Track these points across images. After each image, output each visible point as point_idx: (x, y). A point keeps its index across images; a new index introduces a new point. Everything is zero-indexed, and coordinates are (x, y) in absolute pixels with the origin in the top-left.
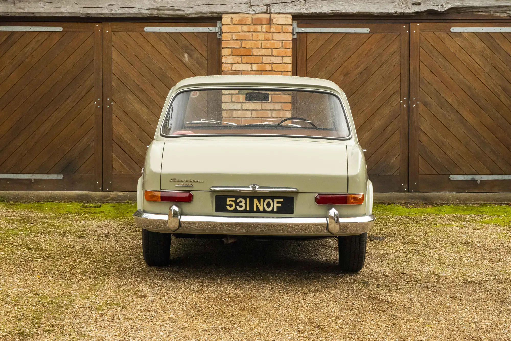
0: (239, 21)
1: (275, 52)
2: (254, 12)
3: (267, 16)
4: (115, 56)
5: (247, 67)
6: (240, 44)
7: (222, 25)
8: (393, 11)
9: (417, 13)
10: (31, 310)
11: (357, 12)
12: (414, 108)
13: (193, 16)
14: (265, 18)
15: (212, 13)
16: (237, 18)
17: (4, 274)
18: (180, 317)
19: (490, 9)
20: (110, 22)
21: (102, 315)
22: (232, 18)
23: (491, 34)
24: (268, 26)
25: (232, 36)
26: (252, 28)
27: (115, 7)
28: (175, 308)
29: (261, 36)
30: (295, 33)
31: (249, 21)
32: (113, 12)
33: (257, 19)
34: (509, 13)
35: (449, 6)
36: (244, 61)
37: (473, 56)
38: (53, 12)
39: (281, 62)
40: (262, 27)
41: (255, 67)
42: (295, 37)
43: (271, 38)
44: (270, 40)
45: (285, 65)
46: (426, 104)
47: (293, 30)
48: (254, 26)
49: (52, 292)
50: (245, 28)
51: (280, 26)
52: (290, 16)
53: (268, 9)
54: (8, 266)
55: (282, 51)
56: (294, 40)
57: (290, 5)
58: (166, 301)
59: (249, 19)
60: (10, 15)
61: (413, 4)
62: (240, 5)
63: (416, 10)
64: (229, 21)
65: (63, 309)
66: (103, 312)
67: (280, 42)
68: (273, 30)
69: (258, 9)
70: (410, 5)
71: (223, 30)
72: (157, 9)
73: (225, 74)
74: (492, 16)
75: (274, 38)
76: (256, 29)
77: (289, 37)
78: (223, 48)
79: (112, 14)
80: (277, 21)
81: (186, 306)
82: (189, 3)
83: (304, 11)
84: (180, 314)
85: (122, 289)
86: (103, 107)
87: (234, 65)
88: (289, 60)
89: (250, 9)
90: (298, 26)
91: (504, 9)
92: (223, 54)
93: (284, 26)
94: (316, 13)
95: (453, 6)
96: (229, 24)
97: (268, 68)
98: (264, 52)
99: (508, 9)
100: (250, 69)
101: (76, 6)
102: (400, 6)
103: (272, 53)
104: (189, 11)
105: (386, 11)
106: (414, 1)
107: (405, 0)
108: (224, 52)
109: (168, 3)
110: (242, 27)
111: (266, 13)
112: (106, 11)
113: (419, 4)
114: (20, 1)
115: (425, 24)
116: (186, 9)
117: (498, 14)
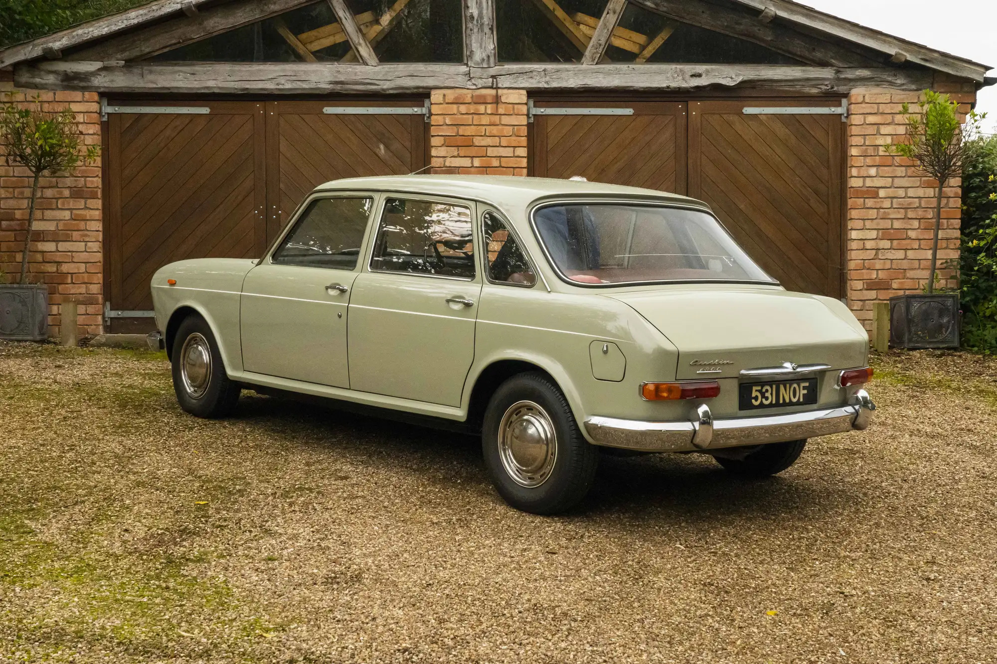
0: (456, 98)
1: (504, 142)
2: (474, 87)
3: (493, 92)
4: (283, 146)
5: (466, 162)
6: (456, 130)
7: (431, 104)
8: (665, 85)
9: (698, 88)
10: (192, 498)
11: (616, 87)
13: (391, 92)
14: (490, 95)
15: (418, 88)
16: (451, 95)
17: (148, 450)
18: (398, 506)
19: (796, 83)
20: (275, 100)
21: (291, 505)
22: (444, 95)
23: (797, 117)
24: (495, 105)
25: (444, 119)
26: (472, 107)
27: (282, 80)
28: (390, 493)
29: (485, 120)
30: (531, 116)
31: (469, 100)
32: (281, 87)
33: (480, 96)
34: (820, 88)
35: (740, 79)
36: (462, 154)
37: (774, 146)
38: (197, 86)
39: (512, 155)
40: (486, 107)
41: (477, 162)
42: (532, 120)
43: (498, 122)
44: (498, 125)
45: (517, 159)
47: (528, 110)
48: (475, 105)
49: (218, 473)
50: (463, 108)
51: (511, 105)
52: (524, 92)
53: (495, 83)
54: (152, 439)
55: (514, 141)
56: (530, 126)
57: (525, 77)
58: (376, 483)
59: (468, 96)
60: (137, 91)
61: (692, 76)
62: (456, 77)
63: (696, 84)
64: (441, 100)
65: (236, 496)
66: (291, 500)
67: (511, 128)
68: (501, 111)
69: (480, 83)
70: (687, 77)
71: (433, 112)
72: (342, 83)
73: (436, 173)
74: (798, 92)
75: (503, 123)
76: (477, 109)
77: (524, 121)
78: (433, 136)
79: (279, 90)
80: (507, 98)
81: (404, 490)
82: (386, 74)
83: (543, 85)
84: (397, 501)
85: (313, 468)
86: (267, 217)
87: (448, 160)
88: (523, 152)
89: (469, 83)
90: (535, 106)
91: (814, 83)
92: (432, 144)
93: (516, 106)
94: (560, 87)
95: (746, 78)
96: (441, 104)
97: (495, 163)
98: (488, 141)
99: (820, 82)
100: (470, 165)
101: (229, 79)
102: (674, 78)
103: (500, 143)
104: (386, 85)
105: (655, 85)
106: (693, 72)
107: (681, 70)
108: (434, 141)
109: (356, 74)
110: (458, 107)
111: (492, 87)
112: (270, 86)
113: (700, 75)
114: (151, 72)
115: (708, 103)
116: (381, 83)
117: (807, 90)
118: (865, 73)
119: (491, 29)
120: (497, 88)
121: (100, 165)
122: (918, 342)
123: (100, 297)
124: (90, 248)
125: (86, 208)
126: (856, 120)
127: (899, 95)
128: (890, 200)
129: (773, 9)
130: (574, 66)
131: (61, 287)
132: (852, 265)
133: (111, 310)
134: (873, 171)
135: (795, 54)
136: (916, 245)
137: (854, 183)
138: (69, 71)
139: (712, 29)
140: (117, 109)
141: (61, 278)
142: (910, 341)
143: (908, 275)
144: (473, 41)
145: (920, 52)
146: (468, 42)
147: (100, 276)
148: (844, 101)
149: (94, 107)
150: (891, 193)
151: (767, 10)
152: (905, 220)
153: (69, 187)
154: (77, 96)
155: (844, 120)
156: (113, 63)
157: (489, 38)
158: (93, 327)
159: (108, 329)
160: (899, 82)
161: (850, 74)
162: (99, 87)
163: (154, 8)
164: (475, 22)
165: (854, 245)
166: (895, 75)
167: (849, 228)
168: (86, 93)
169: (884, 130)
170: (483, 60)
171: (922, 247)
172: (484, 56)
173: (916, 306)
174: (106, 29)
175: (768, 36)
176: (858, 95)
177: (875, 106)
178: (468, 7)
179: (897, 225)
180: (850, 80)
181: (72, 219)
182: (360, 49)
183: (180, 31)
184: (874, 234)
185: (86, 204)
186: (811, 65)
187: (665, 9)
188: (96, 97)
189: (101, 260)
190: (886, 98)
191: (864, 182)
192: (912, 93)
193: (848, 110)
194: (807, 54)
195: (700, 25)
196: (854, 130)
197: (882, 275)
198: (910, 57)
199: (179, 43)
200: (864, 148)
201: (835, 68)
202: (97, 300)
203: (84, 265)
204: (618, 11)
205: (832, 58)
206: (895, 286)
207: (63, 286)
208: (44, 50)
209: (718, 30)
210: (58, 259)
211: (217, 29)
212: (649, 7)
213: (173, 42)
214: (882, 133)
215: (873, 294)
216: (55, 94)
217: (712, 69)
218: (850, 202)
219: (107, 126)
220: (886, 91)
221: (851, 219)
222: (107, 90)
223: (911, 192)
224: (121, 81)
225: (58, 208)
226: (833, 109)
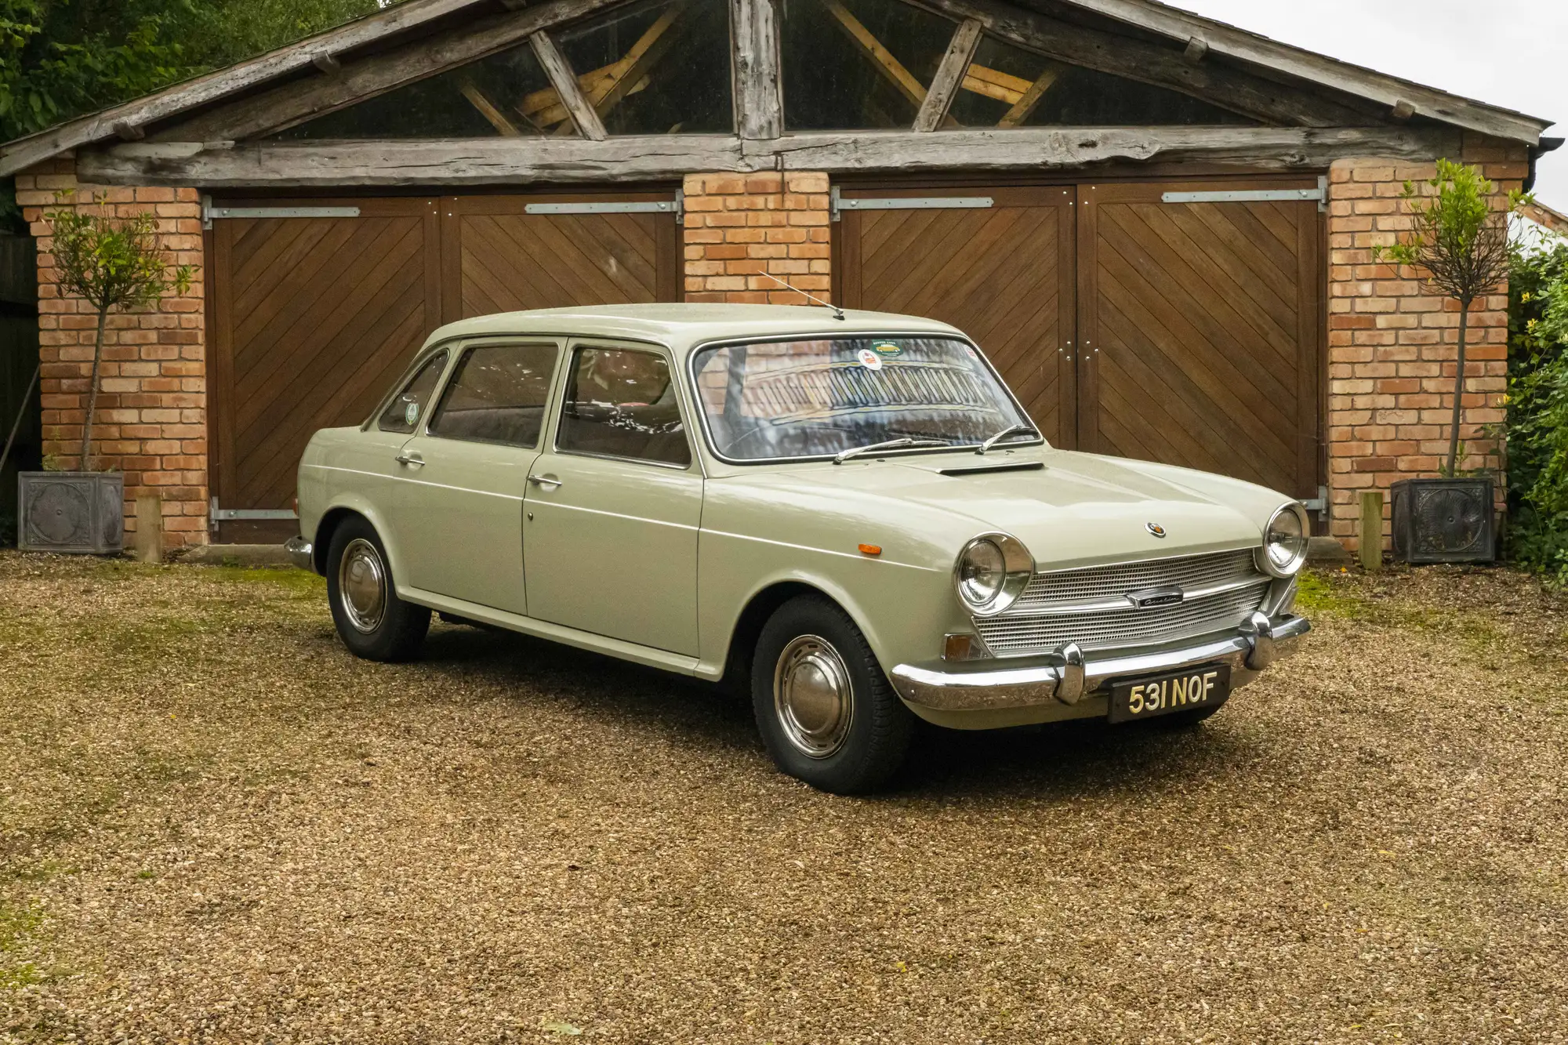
0: (720, 187)
1: (794, 251)
2: (748, 169)
3: (777, 176)
4: (466, 265)
5: (737, 283)
6: (722, 235)
7: (685, 196)
8: (1039, 161)
9: (1090, 163)
11: (964, 165)
12: (1086, 362)
13: (624, 179)
14: (772, 181)
15: (664, 172)
16: (713, 182)
20: (455, 195)
22: (704, 183)
23: (1248, 206)
24: (779, 196)
25: (704, 218)
26: (746, 201)
27: (463, 165)
29: (765, 219)
30: (835, 211)
31: (740, 189)
32: (461, 174)
33: (756, 183)
34: (1283, 161)
35: (1156, 148)
36: (731, 271)
37: (1210, 251)
38: (339, 176)
39: (806, 271)
40: (766, 199)
41: (753, 283)
42: (837, 218)
43: (784, 222)
44: (784, 226)
45: (815, 277)
46: (1112, 355)
47: (831, 203)
48: (751, 197)
50: (732, 202)
51: (803, 196)
52: (825, 176)
53: (779, 162)
55: (808, 250)
56: (834, 226)
57: (825, 152)
59: (739, 182)
60: (253, 184)
61: (1082, 145)
62: (720, 154)
63: (1087, 159)
64: (698, 189)
67: (804, 230)
68: (789, 205)
69: (758, 163)
70: (1074, 146)
71: (687, 208)
72: (551, 167)
73: (692, 300)
74: (1250, 166)
75: (792, 223)
76: (753, 203)
77: (823, 219)
78: (688, 245)
79: (460, 179)
80: (798, 185)
82: (616, 153)
83: (853, 164)
87: (710, 280)
88: (823, 266)
89: (741, 163)
90: (842, 197)
91: (1273, 152)
92: (687, 256)
93: (812, 197)
94: (879, 167)
95: (1165, 148)
96: (699, 196)
97: (781, 283)
98: (771, 251)
99: (1283, 151)
100: (743, 288)
101: (386, 164)
102: (1054, 149)
103: (788, 253)
104: (617, 169)
105: (1024, 160)
106: (1083, 139)
107: (1064, 137)
108: (689, 252)
109: (571, 153)
110: (725, 201)
111: (775, 169)
112: (445, 173)
113: (1093, 145)
114: (271, 156)
115: (1108, 187)
116: (610, 164)
117: (1263, 163)
118: (1353, 135)
119: (774, 81)
120: (783, 170)
121: (201, 294)
122: (1427, 553)
123: (203, 491)
124: (187, 418)
125: (181, 359)
126: (1339, 208)
127: (1407, 169)
128: (1393, 332)
129: (1203, 39)
130: (901, 134)
131: (146, 475)
132: (1334, 434)
133: (220, 508)
134: (1366, 288)
135: (1243, 108)
136: (1435, 401)
137: (1337, 306)
138: (154, 156)
139: (1114, 72)
140: (227, 213)
141: (146, 461)
142: (1415, 550)
143: (1423, 449)
144: (746, 100)
145: (1435, 100)
146: (739, 102)
147: (203, 459)
148: (1322, 181)
149: (192, 209)
150: (1395, 320)
151: (1193, 41)
152: (1418, 364)
153: (156, 328)
154: (167, 193)
155: (1321, 208)
156: (217, 144)
157: (772, 94)
158: (192, 534)
159: (216, 536)
160: (1406, 148)
161: (1328, 138)
162: (195, 181)
163: (272, 61)
164: (749, 71)
165: (1336, 403)
166: (1400, 138)
167: (1330, 376)
168: (180, 190)
169: (1384, 223)
170: (761, 128)
171: (1445, 405)
172: (764, 121)
173: (1425, 496)
174: (203, 94)
175: (1199, 81)
176: (1342, 170)
177: (1370, 186)
178: (738, 49)
179: (1405, 370)
180: (1329, 147)
181: (161, 375)
182: (578, 114)
183: (315, 94)
184: (1368, 386)
185: (180, 353)
186: (1268, 126)
187: (1039, 44)
188: (194, 195)
189: (205, 435)
190: (1387, 174)
191: (1352, 305)
192: (1427, 165)
193: (1328, 193)
194: (1261, 108)
195: (1094, 67)
196: (1336, 225)
197: (1381, 449)
198: (1420, 109)
199: (313, 112)
200: (1352, 251)
201: (1306, 129)
202: (198, 493)
203: (178, 442)
204: (967, 50)
205: (1303, 113)
206: (1402, 466)
207: (150, 473)
208: (116, 127)
209: (1124, 74)
210: (141, 435)
211: (369, 90)
212: (1016, 41)
213: (306, 110)
214: (1380, 228)
215: (1367, 479)
216: (135, 191)
217: (1113, 134)
218: (1332, 336)
219: (212, 237)
220: (1387, 162)
221: (1332, 363)
222: (209, 185)
223: (1427, 321)
224: (230, 171)
225: (141, 360)
226: (1304, 192)
